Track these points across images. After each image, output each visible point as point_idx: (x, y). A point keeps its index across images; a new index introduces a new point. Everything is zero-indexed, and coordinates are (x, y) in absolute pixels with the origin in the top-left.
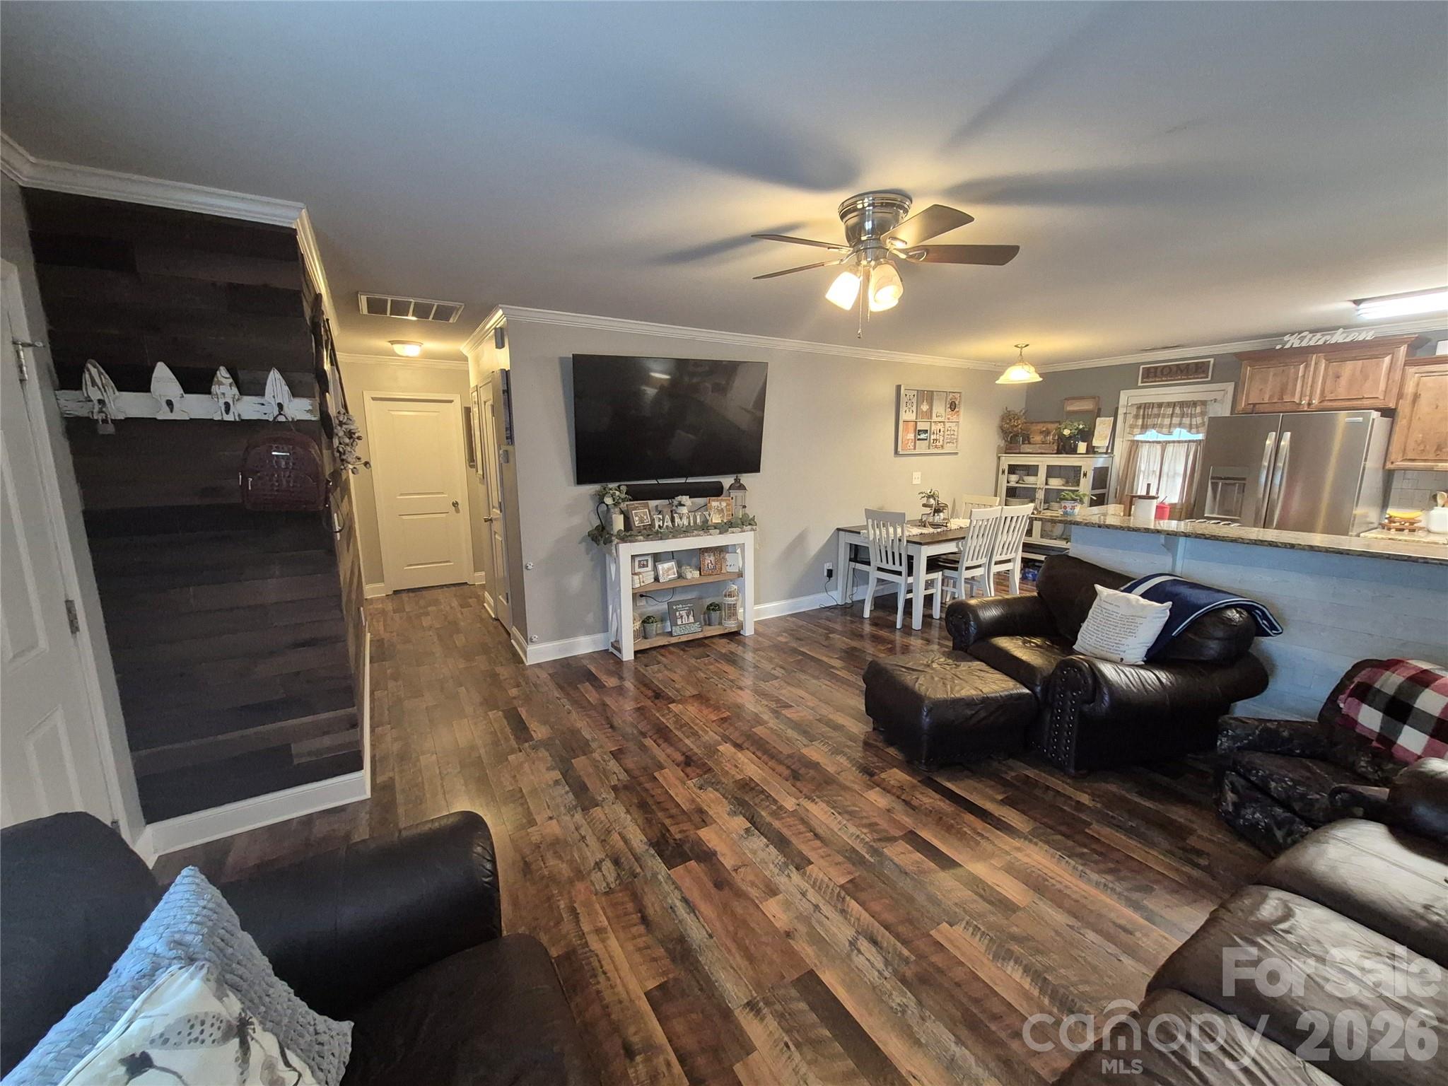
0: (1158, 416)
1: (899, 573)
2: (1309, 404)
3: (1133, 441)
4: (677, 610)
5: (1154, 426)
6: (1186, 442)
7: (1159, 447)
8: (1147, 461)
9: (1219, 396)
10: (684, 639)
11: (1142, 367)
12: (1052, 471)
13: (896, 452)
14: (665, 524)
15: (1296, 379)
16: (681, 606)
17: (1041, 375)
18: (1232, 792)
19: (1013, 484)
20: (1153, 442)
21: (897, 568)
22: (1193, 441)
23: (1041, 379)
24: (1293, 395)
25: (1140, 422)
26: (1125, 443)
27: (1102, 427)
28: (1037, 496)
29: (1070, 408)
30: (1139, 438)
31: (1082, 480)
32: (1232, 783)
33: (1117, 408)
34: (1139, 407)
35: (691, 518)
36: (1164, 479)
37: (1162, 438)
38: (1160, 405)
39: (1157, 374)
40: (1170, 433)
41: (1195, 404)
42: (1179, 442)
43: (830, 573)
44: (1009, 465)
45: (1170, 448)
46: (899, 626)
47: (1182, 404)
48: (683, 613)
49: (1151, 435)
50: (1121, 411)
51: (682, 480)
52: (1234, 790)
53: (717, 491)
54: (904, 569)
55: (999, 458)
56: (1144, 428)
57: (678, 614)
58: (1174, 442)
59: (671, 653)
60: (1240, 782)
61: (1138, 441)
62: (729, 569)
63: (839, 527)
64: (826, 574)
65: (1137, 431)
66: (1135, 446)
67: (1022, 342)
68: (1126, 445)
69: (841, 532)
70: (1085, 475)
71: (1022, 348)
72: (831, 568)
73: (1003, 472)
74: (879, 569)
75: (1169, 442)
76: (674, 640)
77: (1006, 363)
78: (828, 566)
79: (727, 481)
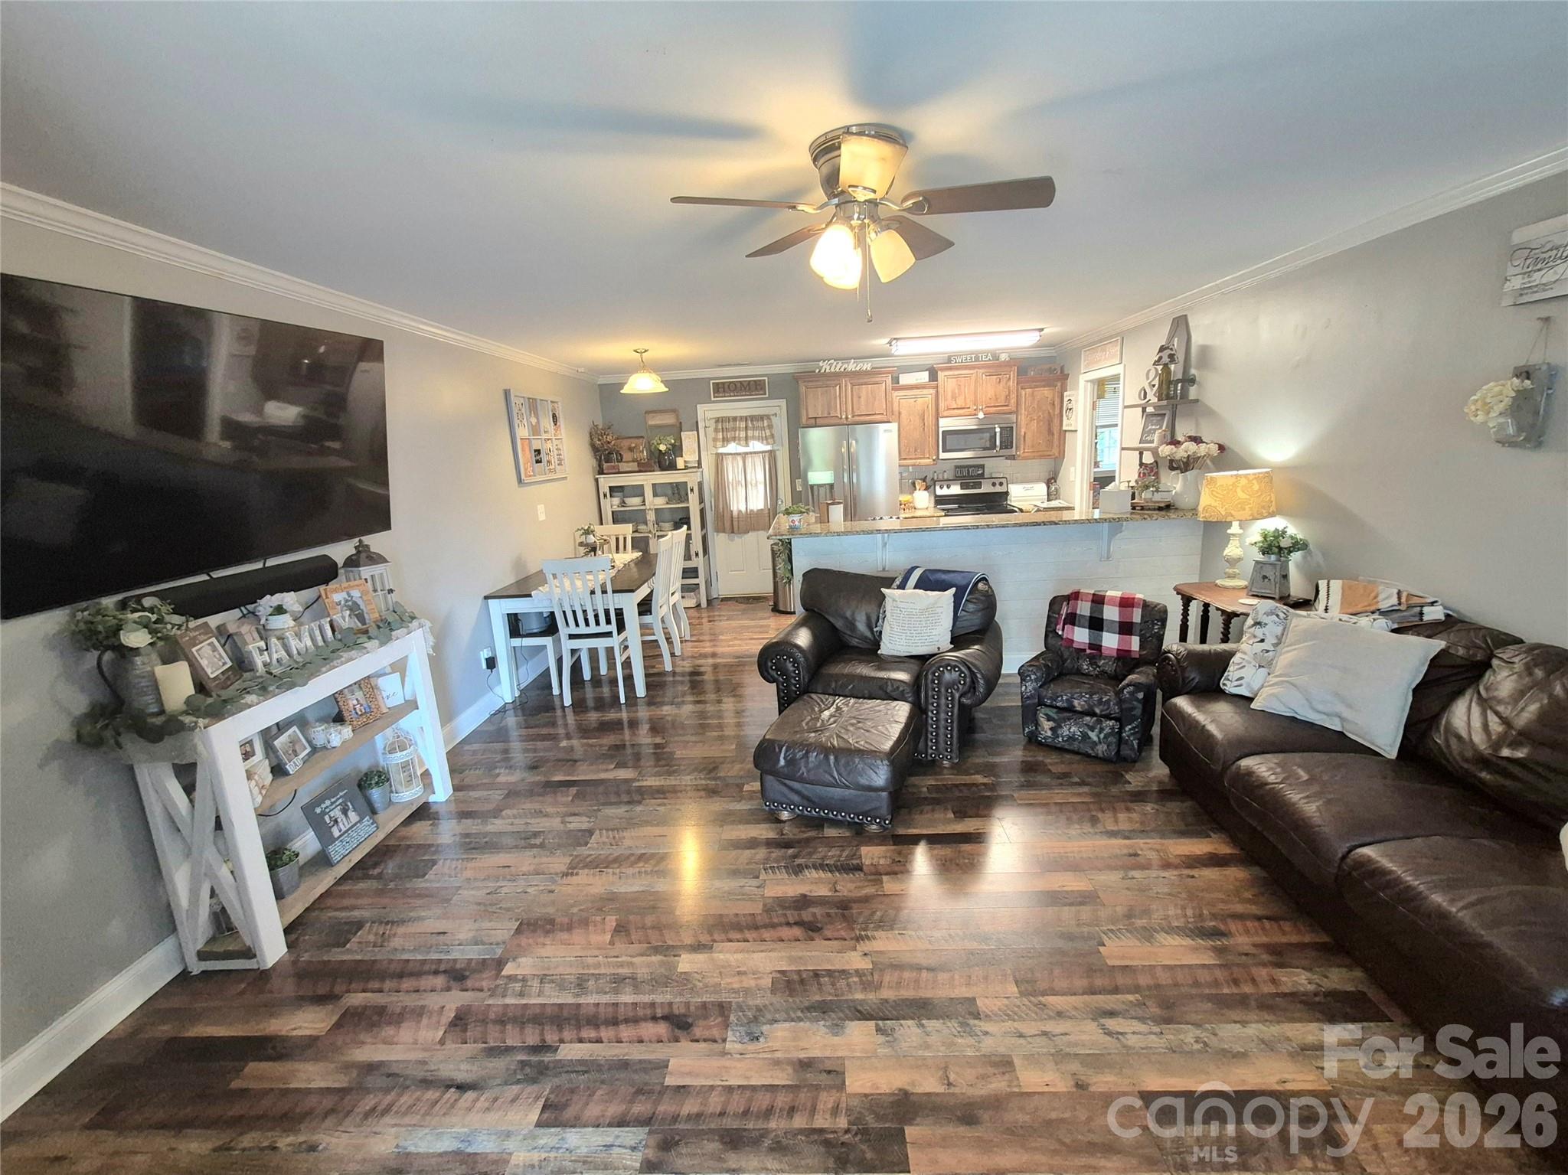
0: (734, 429)
1: (609, 634)
2: (847, 418)
3: (718, 455)
4: (323, 813)
5: (734, 439)
6: (760, 452)
7: (739, 458)
8: (733, 471)
9: (776, 410)
10: (357, 857)
11: (712, 382)
12: (657, 490)
13: (520, 481)
14: (275, 656)
15: (836, 398)
16: (328, 803)
17: (665, 383)
18: (1048, 720)
19: (615, 508)
20: (735, 454)
21: (604, 628)
22: (766, 452)
23: (667, 390)
24: (836, 411)
25: (720, 436)
26: (710, 456)
27: (688, 439)
28: (648, 518)
29: (651, 422)
30: (721, 450)
31: (690, 495)
32: (1046, 715)
33: (697, 422)
34: (717, 421)
35: (317, 633)
36: (749, 486)
37: (742, 449)
38: (735, 419)
39: (726, 389)
40: (747, 445)
41: (762, 418)
42: (755, 453)
43: (491, 663)
44: (610, 487)
45: (749, 460)
46: (623, 700)
47: (753, 418)
48: (337, 813)
49: (732, 448)
50: (701, 425)
51: (259, 565)
52: (1049, 719)
53: (324, 573)
54: (613, 627)
55: (597, 480)
56: (726, 441)
57: (327, 818)
58: (751, 453)
59: (344, 895)
60: (1052, 713)
61: (721, 454)
62: (391, 703)
63: (486, 594)
64: (484, 666)
65: (719, 444)
66: (720, 457)
67: (640, 346)
68: (712, 459)
69: (490, 601)
70: (692, 490)
71: (641, 353)
72: (490, 655)
73: (605, 495)
74: (572, 637)
75: (747, 453)
76: (342, 870)
77: (629, 369)
78: (485, 654)
79: (339, 551)
